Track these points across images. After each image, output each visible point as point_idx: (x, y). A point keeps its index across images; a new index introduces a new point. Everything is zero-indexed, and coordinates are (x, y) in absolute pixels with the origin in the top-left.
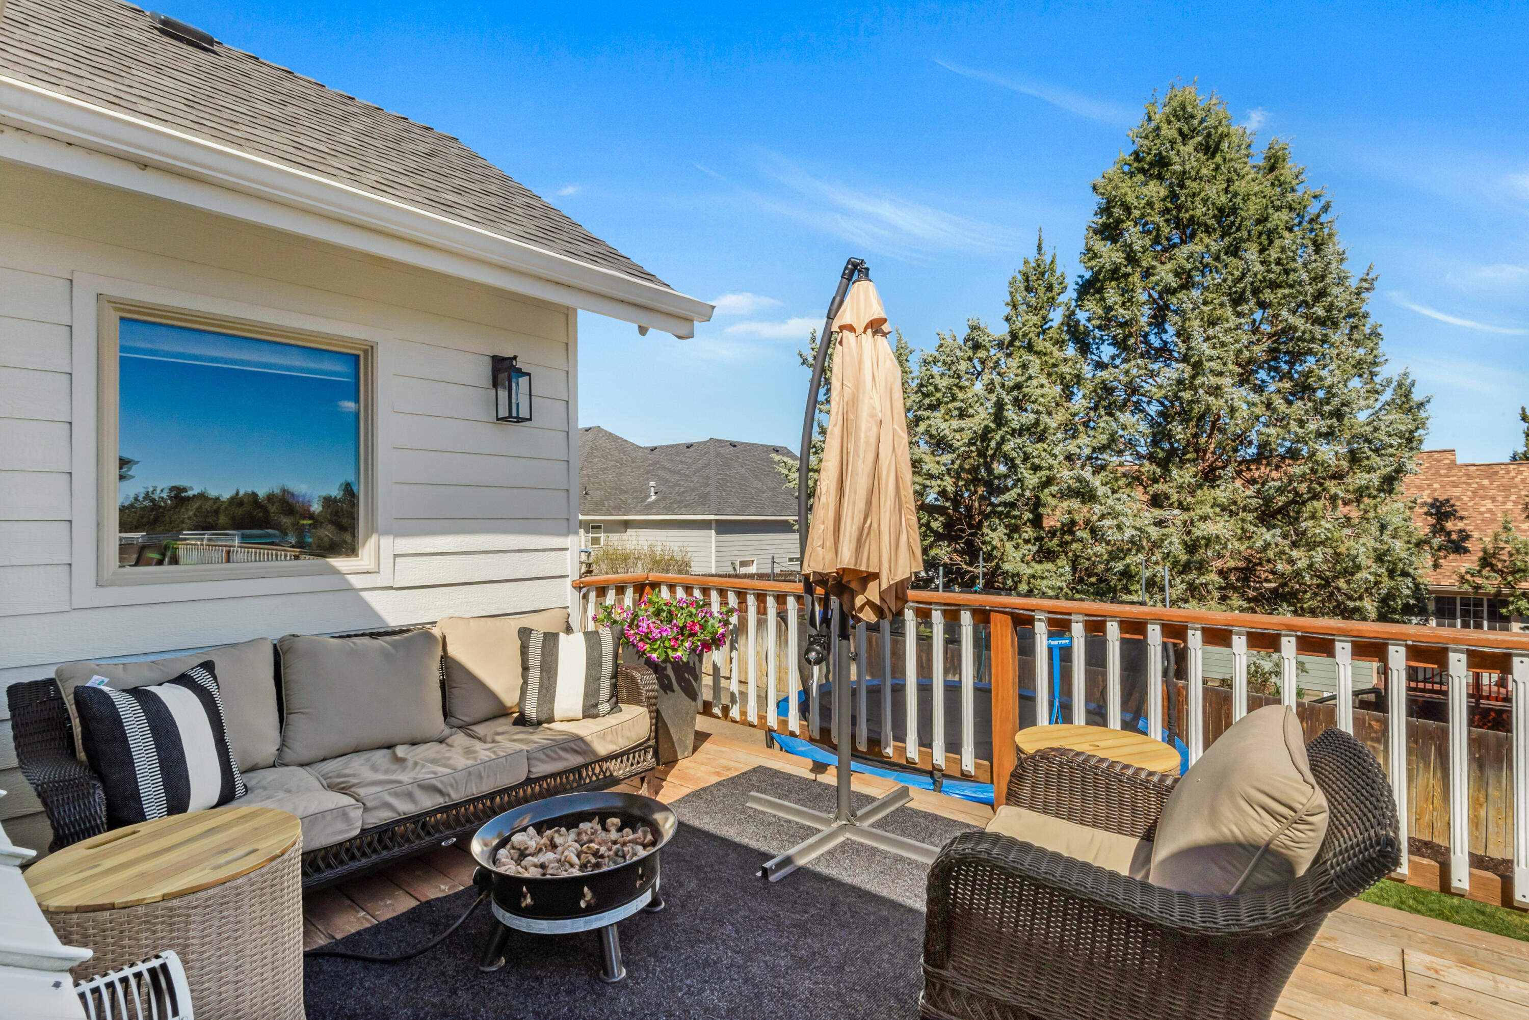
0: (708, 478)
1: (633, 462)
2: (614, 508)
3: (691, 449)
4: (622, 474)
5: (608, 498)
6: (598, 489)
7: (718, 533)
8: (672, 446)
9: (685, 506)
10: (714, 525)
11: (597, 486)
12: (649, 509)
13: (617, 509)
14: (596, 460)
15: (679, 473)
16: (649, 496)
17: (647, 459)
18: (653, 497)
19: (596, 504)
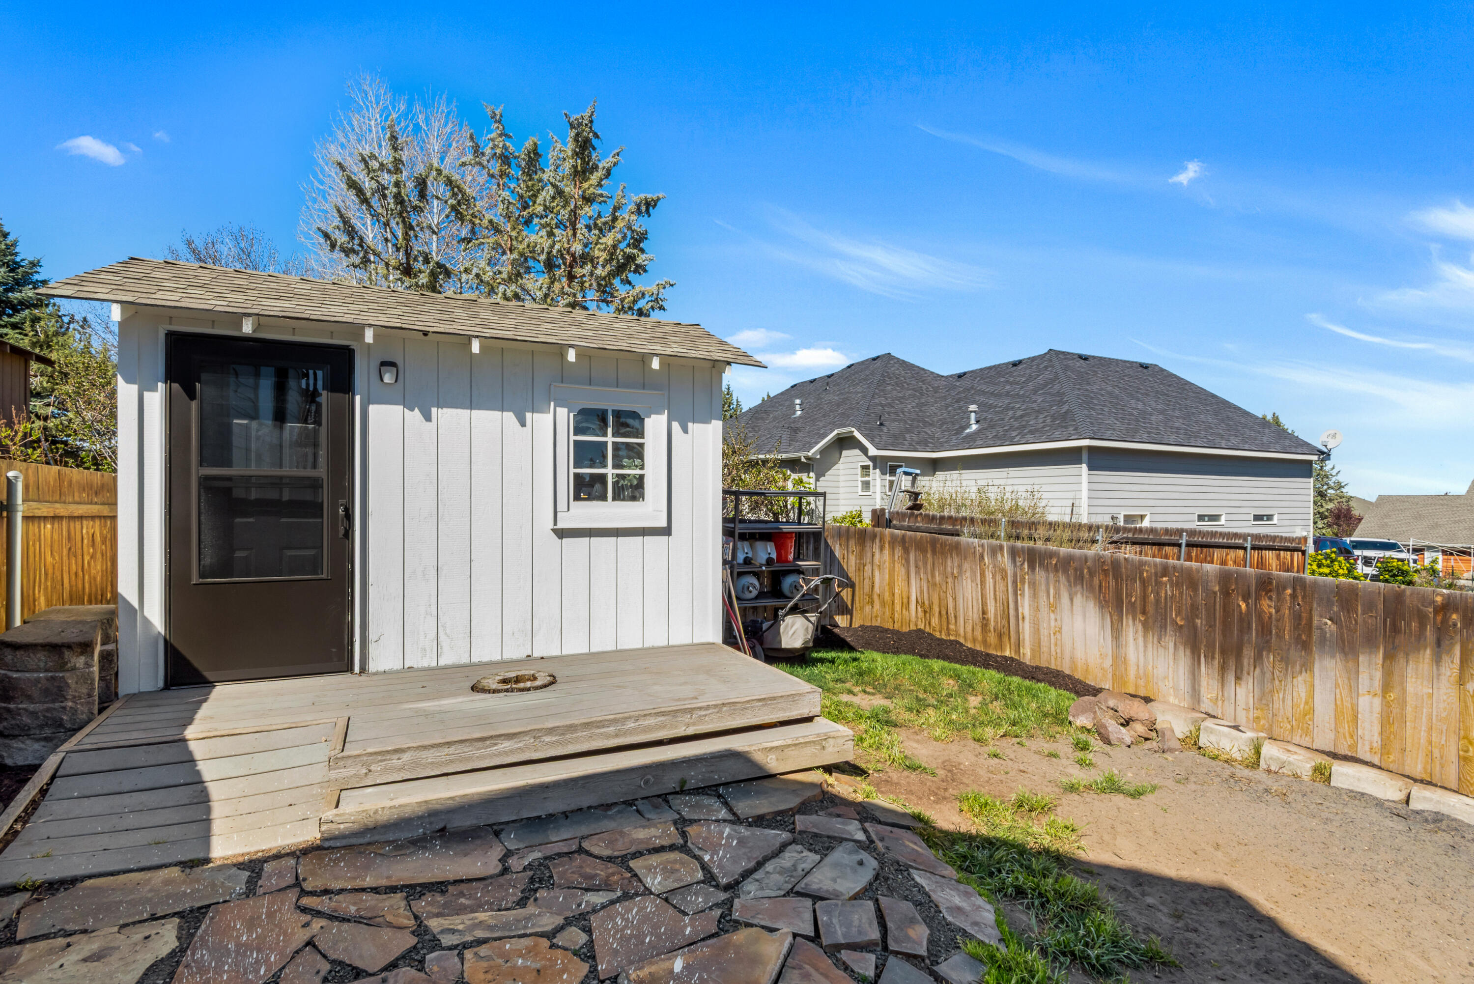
0: (1060, 394)
1: (936, 392)
2: (918, 443)
3: (1020, 367)
4: (923, 405)
5: (909, 431)
6: (894, 420)
7: (1091, 468)
8: (990, 368)
9: (1031, 432)
10: (1085, 456)
11: (893, 416)
12: (971, 441)
13: (924, 445)
14: (889, 388)
15: (1008, 394)
16: (969, 425)
17: (954, 387)
18: (974, 427)
19: (895, 437)
